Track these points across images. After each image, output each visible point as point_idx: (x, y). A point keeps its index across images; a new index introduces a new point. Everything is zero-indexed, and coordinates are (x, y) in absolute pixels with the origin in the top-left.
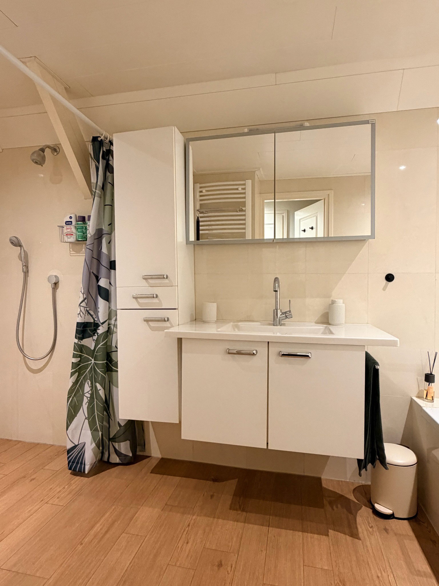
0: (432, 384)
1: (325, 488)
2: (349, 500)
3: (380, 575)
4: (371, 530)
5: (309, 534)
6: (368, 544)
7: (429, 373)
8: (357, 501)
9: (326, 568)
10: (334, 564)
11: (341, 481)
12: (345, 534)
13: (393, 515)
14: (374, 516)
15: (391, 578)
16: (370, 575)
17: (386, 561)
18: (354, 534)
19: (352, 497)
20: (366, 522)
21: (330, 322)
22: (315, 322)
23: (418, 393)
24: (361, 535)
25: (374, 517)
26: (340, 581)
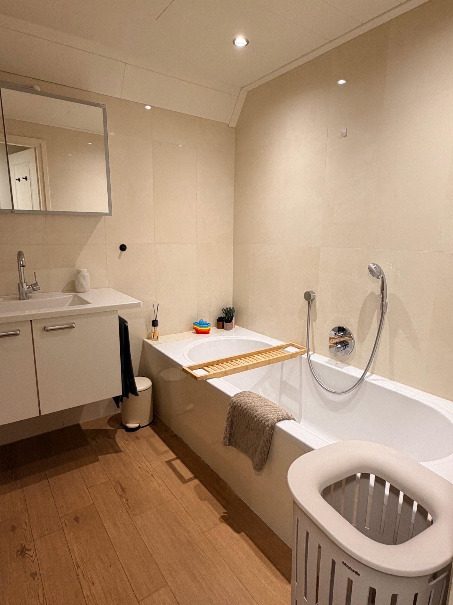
0: (157, 327)
1: (86, 430)
2: (106, 430)
3: (140, 466)
4: (127, 442)
5: (84, 467)
6: (128, 452)
7: (155, 319)
8: (112, 428)
9: (104, 481)
10: (109, 475)
11: (96, 419)
12: (110, 453)
13: (140, 425)
14: (127, 432)
15: (147, 463)
16: (134, 469)
17: (142, 456)
18: (117, 450)
19: (108, 427)
20: (123, 439)
21: (77, 290)
22: (62, 291)
23: (148, 335)
24: (122, 449)
25: (127, 434)
26: (117, 483)
